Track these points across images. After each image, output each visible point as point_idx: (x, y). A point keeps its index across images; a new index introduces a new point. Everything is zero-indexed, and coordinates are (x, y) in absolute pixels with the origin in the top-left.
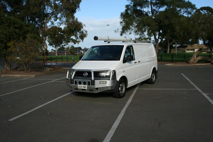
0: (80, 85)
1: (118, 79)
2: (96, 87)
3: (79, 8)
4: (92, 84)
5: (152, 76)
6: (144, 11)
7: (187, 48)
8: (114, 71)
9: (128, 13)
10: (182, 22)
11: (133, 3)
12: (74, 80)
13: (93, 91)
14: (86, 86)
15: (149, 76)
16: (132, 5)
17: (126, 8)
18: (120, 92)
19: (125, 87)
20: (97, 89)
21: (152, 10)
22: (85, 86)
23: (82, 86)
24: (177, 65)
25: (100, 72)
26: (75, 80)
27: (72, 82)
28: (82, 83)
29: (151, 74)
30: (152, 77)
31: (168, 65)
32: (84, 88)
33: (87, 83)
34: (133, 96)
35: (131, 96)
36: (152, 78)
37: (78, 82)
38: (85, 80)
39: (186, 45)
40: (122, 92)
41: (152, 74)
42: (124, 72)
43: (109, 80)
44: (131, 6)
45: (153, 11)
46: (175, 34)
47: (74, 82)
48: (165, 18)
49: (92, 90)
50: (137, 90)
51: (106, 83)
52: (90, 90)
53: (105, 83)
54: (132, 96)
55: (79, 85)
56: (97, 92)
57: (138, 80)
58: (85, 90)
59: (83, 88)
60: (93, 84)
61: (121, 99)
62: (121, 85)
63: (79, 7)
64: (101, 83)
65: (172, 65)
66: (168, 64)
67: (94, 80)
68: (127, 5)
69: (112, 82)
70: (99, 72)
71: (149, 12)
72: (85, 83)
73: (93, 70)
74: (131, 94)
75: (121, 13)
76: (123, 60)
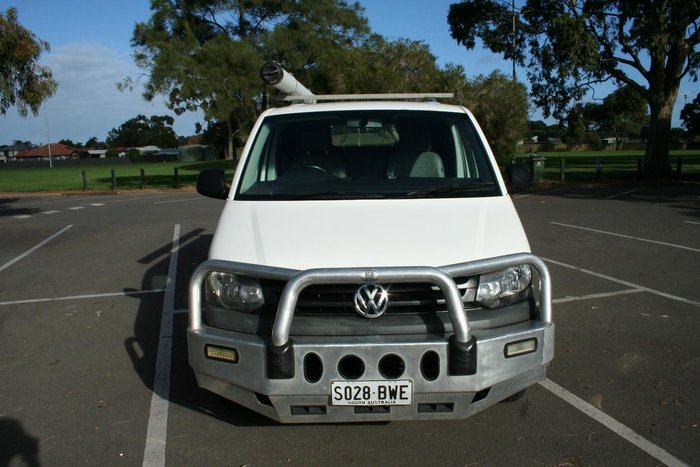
0: (352, 384)
4: (453, 370)
12: (296, 347)
13: (451, 410)
14: (406, 385)
20: (484, 393)
22: (393, 384)
23: (373, 385)
26: (301, 351)
27: (281, 367)
28: (371, 366)
32: (388, 401)
33: (412, 364)
37: (330, 366)
47: (299, 368)
49: (446, 407)
51: (536, 344)
52: (424, 406)
53: (530, 346)
55: (341, 384)
59: (374, 400)
64: (511, 350)
67: (473, 340)
75: (137, 26)
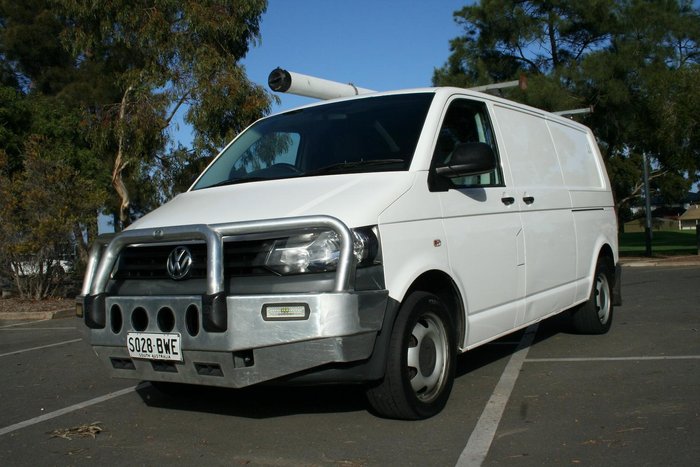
0: (141, 336)
1: (397, 287)
2: (238, 344)
3: (256, 34)
4: (210, 327)
5: (595, 292)
6: (524, 59)
7: (685, 217)
8: (367, 231)
9: (463, 71)
10: (685, 85)
11: (478, 31)
12: (107, 299)
13: (221, 374)
14: (175, 338)
15: (583, 288)
16: (476, 37)
17: (452, 49)
18: (417, 381)
19: (445, 348)
20: (247, 355)
21: (554, 54)
22: (166, 337)
23: (154, 337)
24: (675, 264)
25: (270, 241)
26: (110, 302)
27: (95, 317)
28: (153, 319)
29: (591, 278)
30: (598, 297)
31: (633, 265)
32: (166, 356)
33: (180, 318)
34: (505, 400)
35: (489, 405)
36: (599, 304)
37: (127, 318)
38: (166, 301)
39: (678, 206)
40: (430, 381)
41: (597, 279)
42: (437, 243)
43: (331, 290)
44: (473, 40)
45: (560, 57)
46: (659, 136)
47: (108, 318)
48: (611, 78)
49: (214, 368)
50: (519, 366)
51: (308, 311)
52: (200, 366)
53: (299, 312)
54: (497, 403)
55: (132, 336)
56: (246, 378)
57: (530, 306)
58: (169, 365)
59: (155, 355)
60: (215, 320)
61: (420, 424)
62: (419, 332)
63: (256, 30)
64: (271, 312)
65: (652, 264)
66: (631, 261)
67: (223, 296)
68: (458, 39)
69: (349, 306)
70: (259, 243)
71: (546, 62)
72: (166, 323)
73: (218, 230)
74: (487, 392)
75: (436, 73)
76: (432, 171)
